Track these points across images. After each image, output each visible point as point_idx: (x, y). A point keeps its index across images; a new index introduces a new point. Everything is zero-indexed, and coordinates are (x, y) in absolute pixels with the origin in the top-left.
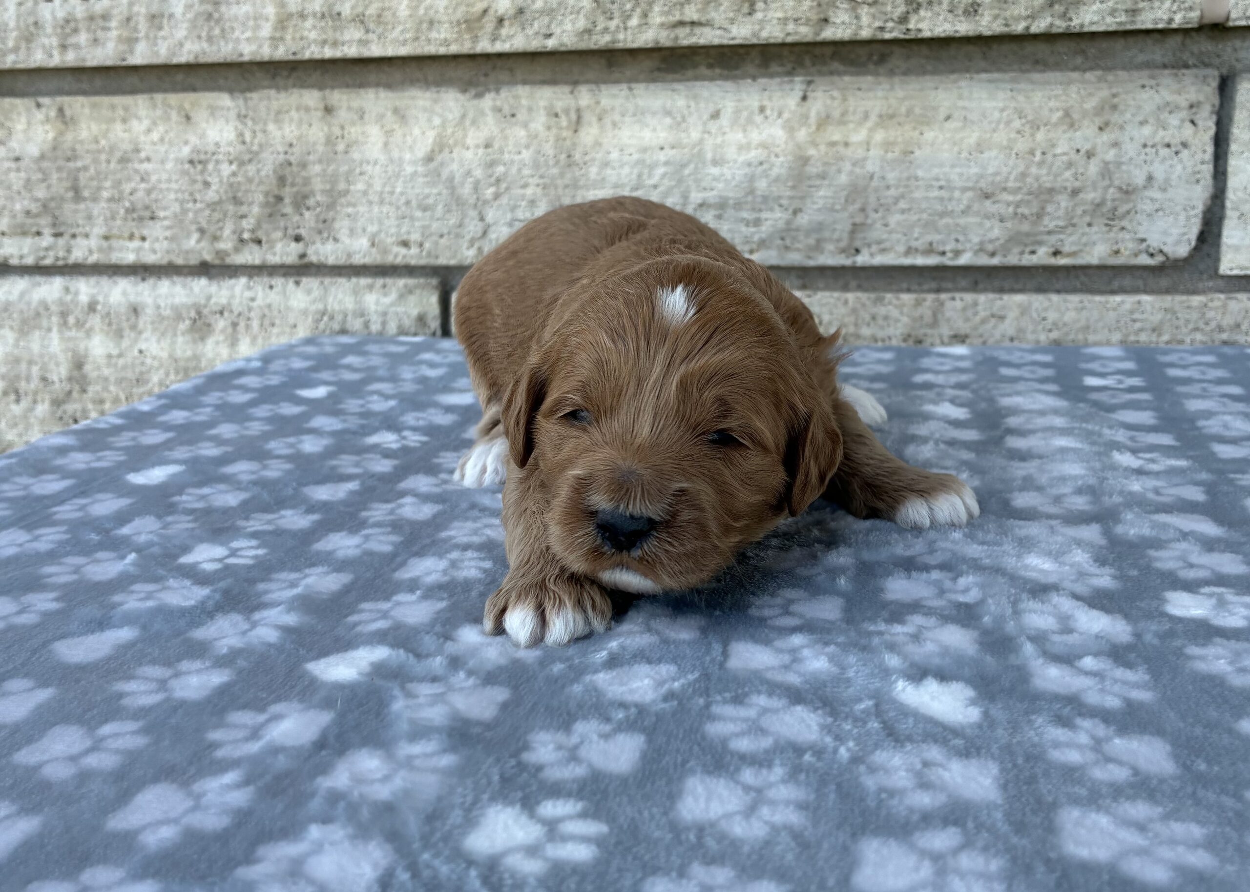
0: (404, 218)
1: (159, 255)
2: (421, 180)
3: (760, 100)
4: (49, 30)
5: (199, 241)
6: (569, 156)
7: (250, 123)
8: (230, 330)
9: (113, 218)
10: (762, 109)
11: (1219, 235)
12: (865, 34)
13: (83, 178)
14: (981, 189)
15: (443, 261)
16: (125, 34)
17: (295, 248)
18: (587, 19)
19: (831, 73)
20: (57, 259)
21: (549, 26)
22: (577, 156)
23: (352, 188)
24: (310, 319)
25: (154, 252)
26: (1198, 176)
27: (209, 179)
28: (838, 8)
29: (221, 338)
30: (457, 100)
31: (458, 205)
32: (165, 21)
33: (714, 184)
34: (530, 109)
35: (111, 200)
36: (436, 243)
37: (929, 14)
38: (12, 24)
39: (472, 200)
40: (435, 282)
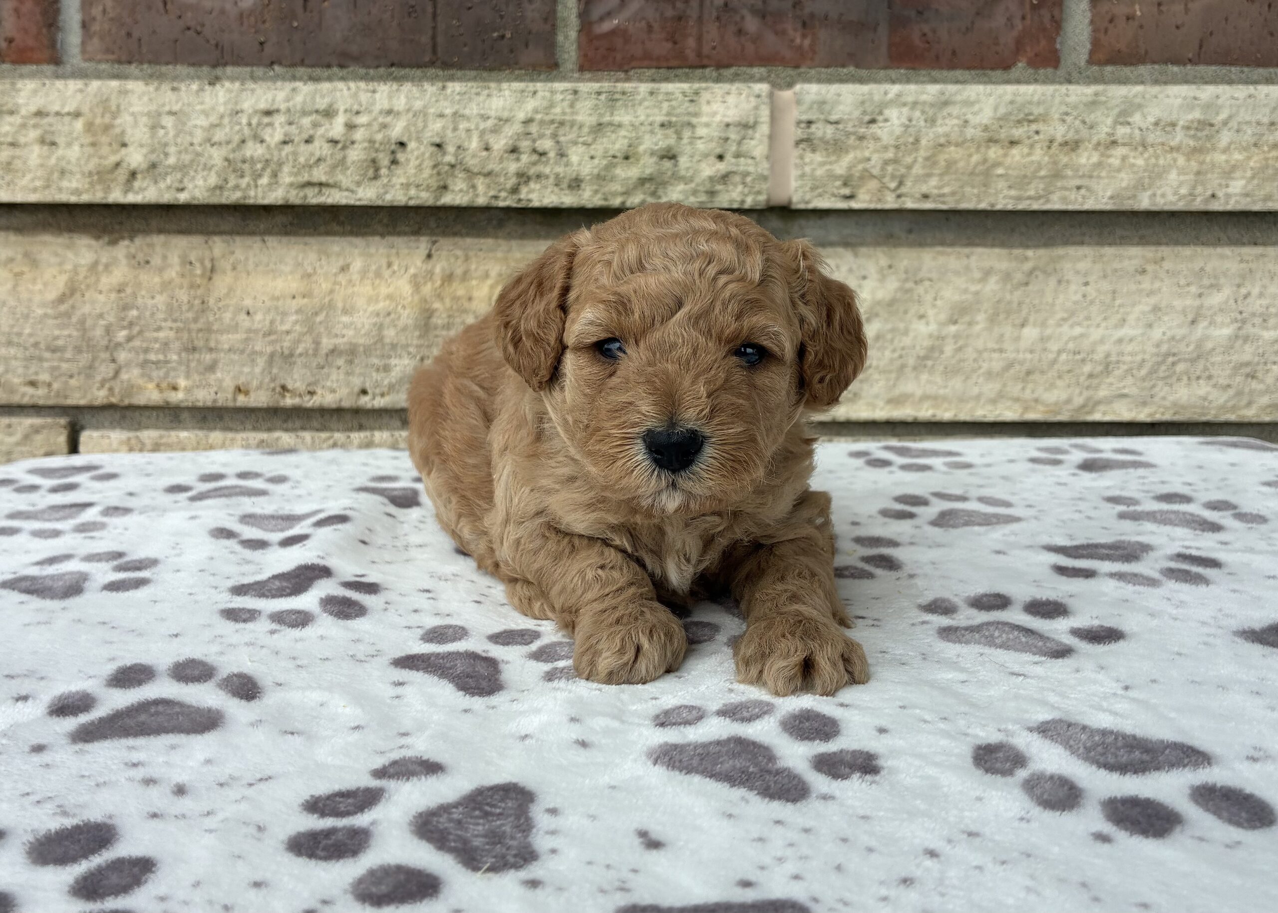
0: (32, 359)
2: (51, 322)
3: (388, 256)
6: (203, 302)
10: (389, 265)
12: (481, 201)
15: (73, 400)
18: (219, 176)
19: (455, 234)
21: (181, 181)
22: (212, 301)
28: (456, 177)
30: (89, 247)
31: (89, 347)
33: (345, 332)
34: (165, 257)
36: (66, 384)
37: (538, 186)
39: (104, 342)
40: (63, 421)
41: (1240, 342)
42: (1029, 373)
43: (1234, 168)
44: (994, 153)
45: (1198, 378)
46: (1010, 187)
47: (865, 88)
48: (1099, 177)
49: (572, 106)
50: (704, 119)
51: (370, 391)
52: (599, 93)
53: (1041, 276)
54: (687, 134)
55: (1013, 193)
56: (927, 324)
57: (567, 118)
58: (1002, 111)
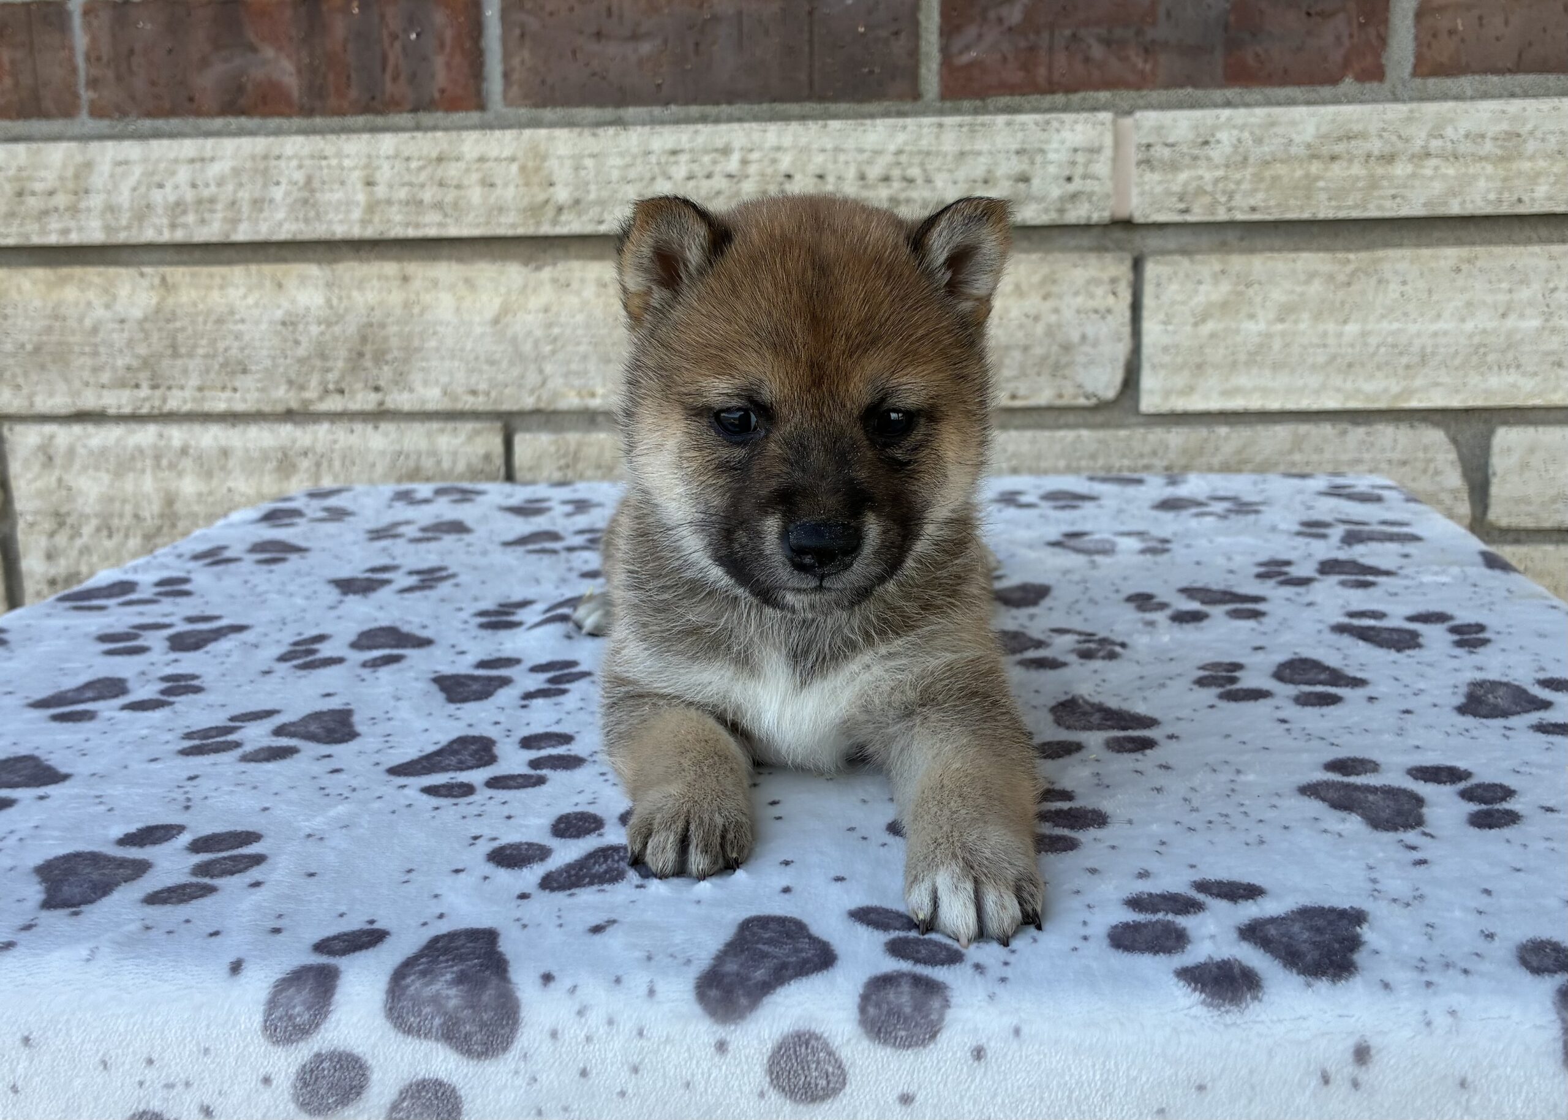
0: (473, 371)
1: (249, 404)
2: (488, 339)
4: (160, 211)
5: (288, 391)
7: (337, 291)
9: (208, 371)
11: (1137, 381)
13: (180, 337)
15: (506, 407)
16: (230, 214)
17: (374, 398)
20: (153, 407)
21: (600, 215)
24: (388, 458)
25: (245, 401)
26: (1120, 335)
27: (300, 338)
30: (520, 272)
31: (520, 360)
32: (266, 205)
35: (206, 356)
36: (501, 393)
38: (126, 205)
39: (532, 356)
40: (499, 425)
41: (1547, 333)
42: (1350, 365)
43: (1538, 174)
44: (1315, 168)
45: (1508, 367)
46: (1330, 199)
47: (1197, 114)
48: (1413, 187)
49: (937, 137)
50: (1054, 145)
52: (961, 126)
53: (1362, 275)
54: (1039, 159)
55: (1333, 203)
56: (1257, 322)
57: (934, 149)
58: (1324, 129)
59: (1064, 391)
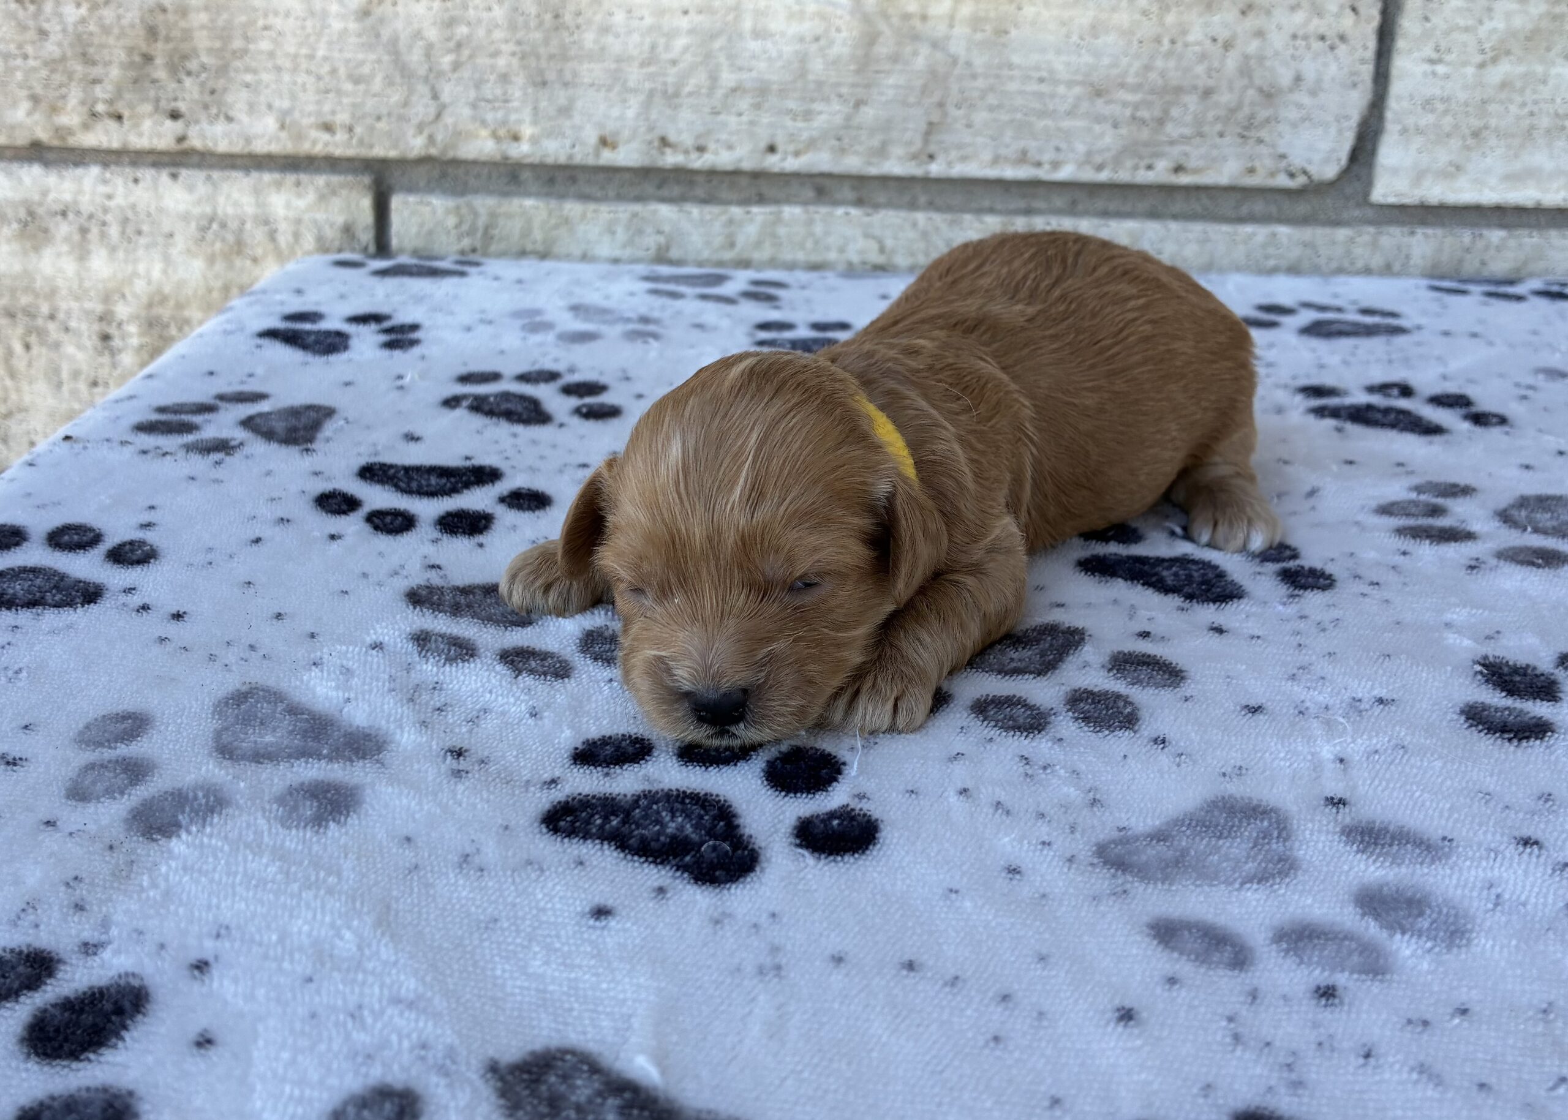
0: (327, 91)
2: (353, 40)
5: (29, 114)
6: (557, 16)
8: (77, 237)
11: (1373, 152)
14: (1092, 85)
15: (380, 151)
17: (171, 128)
22: (567, 17)
23: (252, 47)
24: (193, 225)
26: (1355, 78)
27: (46, 26)
29: (65, 248)
31: (403, 77)
33: (753, 63)
36: (371, 129)
39: (422, 71)
40: (367, 180)
51: (781, 148)
59: (1257, 164)
